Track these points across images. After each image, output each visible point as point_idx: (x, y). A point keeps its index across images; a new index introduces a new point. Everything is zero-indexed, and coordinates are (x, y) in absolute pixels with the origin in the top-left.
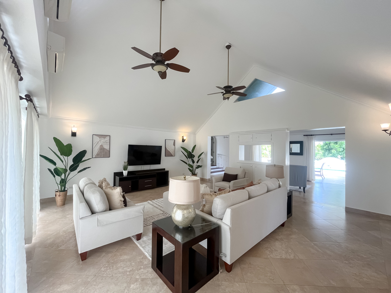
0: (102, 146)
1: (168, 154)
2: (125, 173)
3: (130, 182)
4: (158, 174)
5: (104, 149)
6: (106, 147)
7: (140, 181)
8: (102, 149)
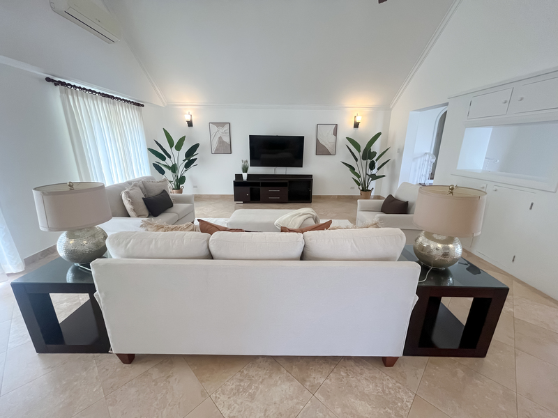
0: (220, 138)
1: (322, 150)
2: (245, 176)
3: (248, 189)
4: (291, 182)
5: (224, 142)
6: (226, 139)
7: (263, 190)
8: (221, 141)
